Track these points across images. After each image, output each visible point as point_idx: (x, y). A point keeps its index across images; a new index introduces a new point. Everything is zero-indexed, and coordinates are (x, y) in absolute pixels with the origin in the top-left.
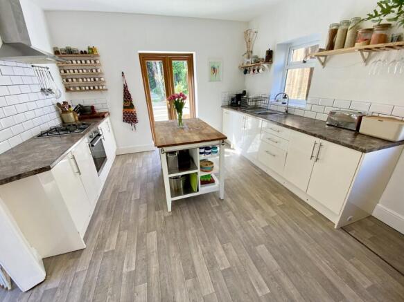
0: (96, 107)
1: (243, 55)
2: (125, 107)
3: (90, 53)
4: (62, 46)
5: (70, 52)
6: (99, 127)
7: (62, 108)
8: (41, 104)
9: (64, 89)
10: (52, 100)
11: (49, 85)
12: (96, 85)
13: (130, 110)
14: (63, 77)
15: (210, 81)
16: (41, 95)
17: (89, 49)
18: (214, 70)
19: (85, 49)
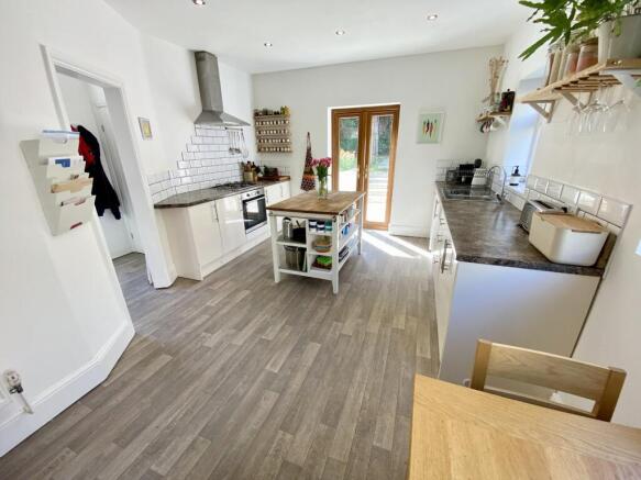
0: (279, 170)
1: (484, 101)
2: (305, 173)
3: (282, 114)
4: (261, 108)
5: (266, 113)
6: (266, 188)
7: (247, 168)
8: (226, 161)
9: (256, 149)
10: (239, 158)
11: (239, 145)
12: (282, 147)
13: (309, 176)
14: (257, 137)
15: (419, 143)
16: (228, 154)
17: (282, 109)
18: (429, 126)
19: (278, 109)
